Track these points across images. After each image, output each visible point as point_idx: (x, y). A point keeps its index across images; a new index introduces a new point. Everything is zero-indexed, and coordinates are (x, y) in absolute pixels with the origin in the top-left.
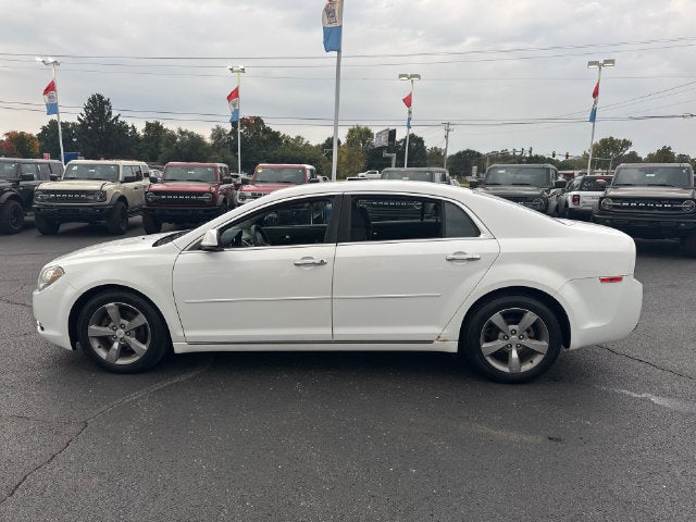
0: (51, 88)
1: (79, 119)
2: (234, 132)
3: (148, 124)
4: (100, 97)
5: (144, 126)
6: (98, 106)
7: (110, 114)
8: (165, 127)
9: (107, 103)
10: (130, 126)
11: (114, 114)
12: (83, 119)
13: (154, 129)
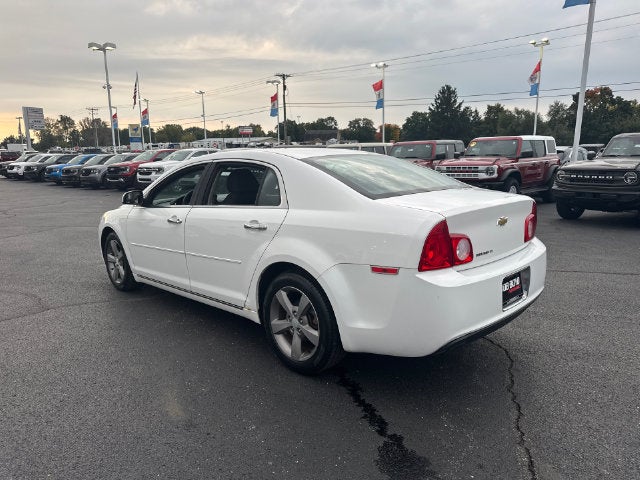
0: (379, 87)
1: (430, 109)
2: (574, 107)
3: (490, 108)
4: (448, 88)
5: (486, 110)
6: (447, 96)
7: (455, 101)
8: (505, 109)
9: (454, 92)
10: (474, 110)
11: (459, 101)
12: (432, 108)
13: (496, 111)
